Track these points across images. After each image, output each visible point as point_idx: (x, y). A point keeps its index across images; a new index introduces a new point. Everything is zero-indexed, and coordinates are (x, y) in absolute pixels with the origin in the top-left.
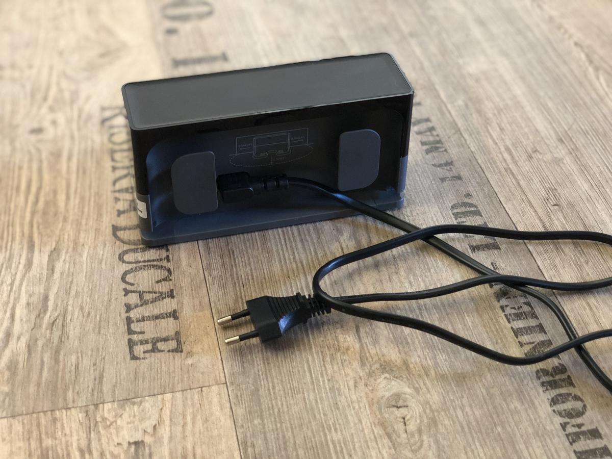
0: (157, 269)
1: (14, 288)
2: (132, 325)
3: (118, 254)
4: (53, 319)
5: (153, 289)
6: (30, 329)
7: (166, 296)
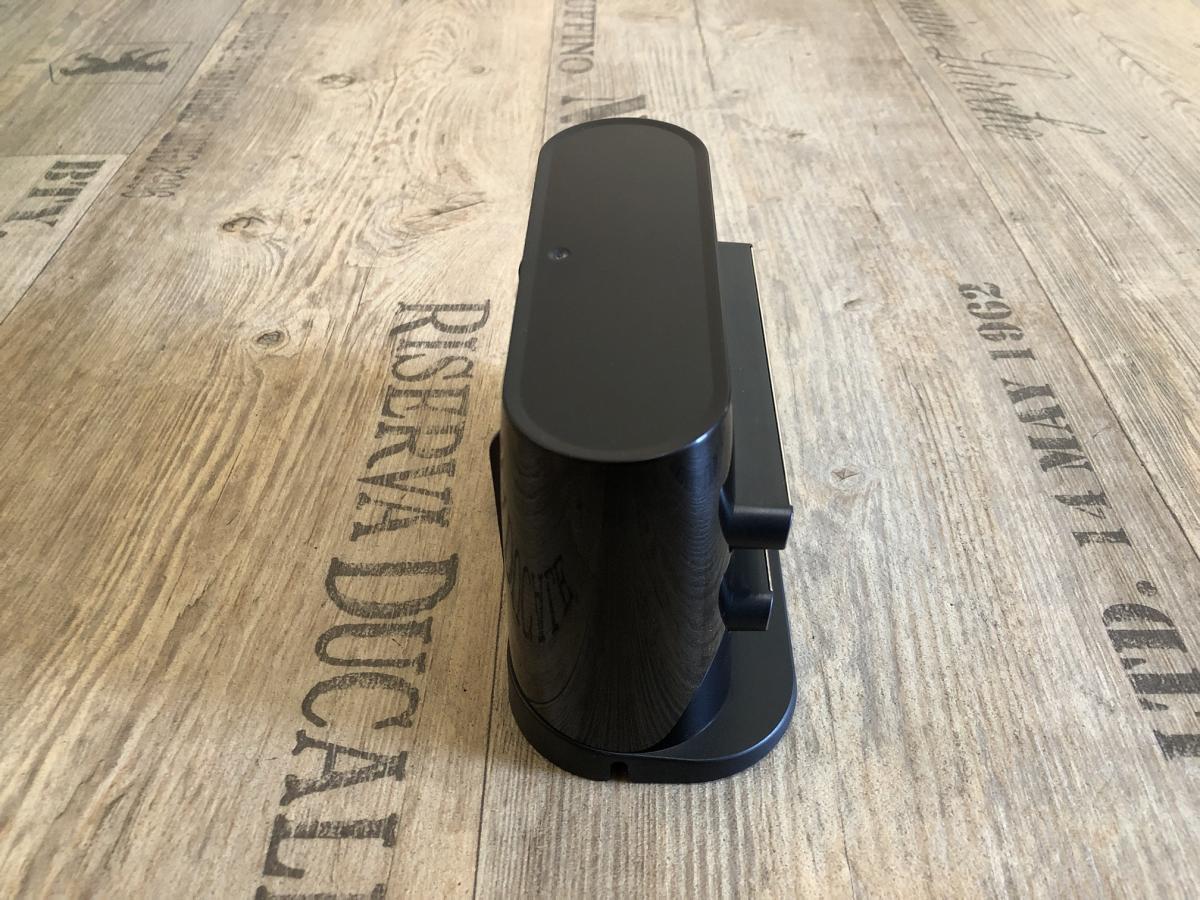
0: (389, 687)
1: (72, 693)
2: (282, 844)
3: (319, 635)
4: (114, 793)
5: (362, 744)
6: (55, 816)
7: (384, 772)
